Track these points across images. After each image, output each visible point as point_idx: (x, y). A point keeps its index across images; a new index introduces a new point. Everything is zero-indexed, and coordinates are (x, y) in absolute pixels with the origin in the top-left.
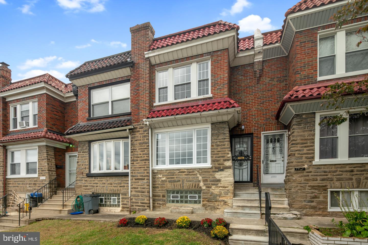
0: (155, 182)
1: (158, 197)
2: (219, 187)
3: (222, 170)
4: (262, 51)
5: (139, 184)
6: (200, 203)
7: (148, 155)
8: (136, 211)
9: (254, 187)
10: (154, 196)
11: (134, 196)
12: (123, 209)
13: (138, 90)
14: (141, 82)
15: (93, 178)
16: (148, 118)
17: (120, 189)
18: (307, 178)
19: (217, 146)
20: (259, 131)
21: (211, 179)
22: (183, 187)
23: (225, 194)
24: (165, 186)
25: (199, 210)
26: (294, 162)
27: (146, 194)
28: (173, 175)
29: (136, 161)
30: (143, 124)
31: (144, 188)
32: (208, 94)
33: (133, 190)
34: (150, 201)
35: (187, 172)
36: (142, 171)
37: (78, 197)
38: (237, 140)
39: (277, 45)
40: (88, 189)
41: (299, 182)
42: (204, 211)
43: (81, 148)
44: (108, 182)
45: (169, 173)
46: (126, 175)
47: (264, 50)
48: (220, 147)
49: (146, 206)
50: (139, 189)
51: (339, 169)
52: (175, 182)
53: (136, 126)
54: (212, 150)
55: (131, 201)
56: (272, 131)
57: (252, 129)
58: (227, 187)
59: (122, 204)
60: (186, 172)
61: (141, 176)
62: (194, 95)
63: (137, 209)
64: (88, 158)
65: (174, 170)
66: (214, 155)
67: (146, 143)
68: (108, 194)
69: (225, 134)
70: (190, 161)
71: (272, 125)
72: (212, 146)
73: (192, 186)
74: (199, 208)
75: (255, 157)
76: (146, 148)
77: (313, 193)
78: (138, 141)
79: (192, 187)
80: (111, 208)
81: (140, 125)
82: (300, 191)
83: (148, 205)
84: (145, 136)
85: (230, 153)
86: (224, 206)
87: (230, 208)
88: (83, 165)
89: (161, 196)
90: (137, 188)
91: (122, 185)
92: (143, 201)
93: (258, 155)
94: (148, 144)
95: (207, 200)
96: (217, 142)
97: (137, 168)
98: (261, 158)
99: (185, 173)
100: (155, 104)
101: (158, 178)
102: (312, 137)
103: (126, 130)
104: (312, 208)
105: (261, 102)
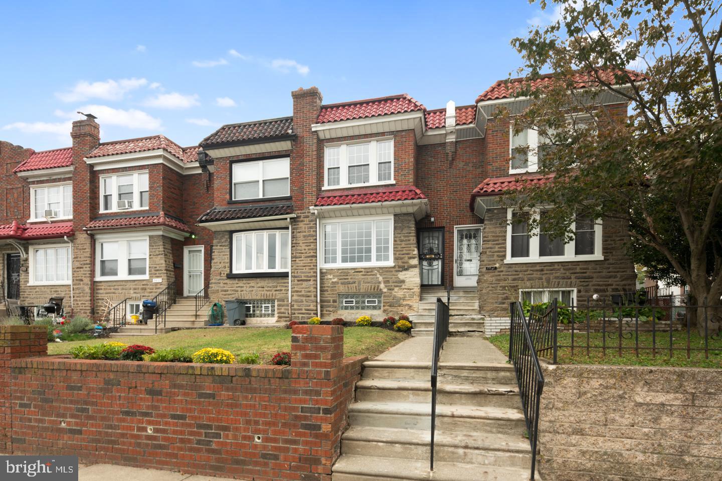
0: (324, 284)
1: (328, 302)
2: (404, 289)
3: (406, 270)
4: (454, 131)
5: (303, 286)
6: (380, 308)
7: (315, 251)
9: (442, 290)
10: (321, 301)
11: (296, 301)
12: (279, 319)
13: (302, 170)
14: (306, 160)
15: (237, 280)
16: (316, 205)
17: (276, 294)
18: (499, 278)
19: (401, 241)
20: (452, 225)
21: (394, 279)
22: (359, 289)
23: (410, 298)
24: (336, 288)
25: (379, 316)
26: (486, 261)
27: (313, 298)
28: (347, 275)
29: (300, 258)
30: (309, 212)
31: (309, 292)
32: (390, 180)
33: (295, 294)
34: (317, 307)
35: (365, 271)
36: (307, 270)
37: (215, 305)
40: (229, 295)
41: (491, 283)
44: (259, 285)
45: (341, 273)
46: (285, 275)
47: (457, 130)
48: (405, 242)
49: (312, 313)
50: (303, 293)
51: (530, 268)
52: (350, 284)
53: (299, 215)
54: (395, 246)
55: (292, 308)
56: (466, 224)
57: (444, 222)
58: (412, 289)
59: (278, 313)
60: (363, 272)
61: (305, 276)
62: (373, 181)
63: (300, 317)
64: (228, 253)
65: (348, 269)
66: (398, 252)
67: (313, 236)
68: (258, 300)
69: (410, 227)
70: (369, 259)
71: (466, 218)
72: (395, 241)
73: (371, 288)
74: (379, 314)
75: (447, 255)
76: (312, 242)
77: (504, 294)
78: (301, 234)
80: (262, 319)
81: (305, 213)
82: (491, 292)
83: (315, 312)
84: (311, 228)
85: (416, 249)
86: (409, 311)
87: (416, 313)
88: (220, 263)
89: (331, 301)
90: (301, 292)
91: (278, 288)
92: (308, 308)
93: (451, 253)
94: (315, 238)
95: (388, 304)
96: (401, 237)
97: (300, 266)
98: (453, 257)
99: (361, 273)
100: (323, 189)
101: (327, 279)
102: (503, 234)
103: (286, 219)
104: (503, 310)
105: (454, 189)
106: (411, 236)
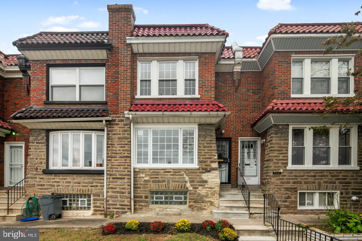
0: (136, 182)
1: (140, 198)
2: (206, 188)
3: (209, 171)
4: (241, 62)
5: (118, 183)
6: (186, 204)
7: (129, 152)
8: (114, 215)
9: (232, 188)
10: (135, 197)
11: (111, 197)
12: (95, 212)
13: (117, 78)
14: (121, 69)
15: (53, 175)
16: (130, 110)
17: (92, 190)
18: (282, 181)
19: (204, 147)
20: (237, 136)
21: (198, 179)
22: (169, 187)
23: (211, 195)
24: (148, 186)
25: (185, 211)
26: (272, 167)
27: (127, 195)
28: (158, 175)
29: (114, 158)
30: (123, 117)
31: (124, 189)
32: (195, 94)
33: (110, 190)
34: (131, 202)
35: (173, 172)
36: (122, 169)
37: (30, 199)
39: (254, 59)
40: (45, 189)
41: (276, 185)
42: (191, 212)
43: (34, 138)
44: (75, 181)
45: (153, 172)
46: (101, 173)
47: (243, 62)
48: (207, 148)
49: (126, 208)
50: (118, 190)
51: (306, 174)
52: (160, 182)
53: (115, 118)
54: (200, 151)
55: (108, 203)
56: (247, 137)
57: (231, 134)
58: (214, 188)
59: (94, 207)
60: (172, 172)
61: (120, 175)
62: (181, 93)
63: (115, 212)
64: (45, 150)
65: (158, 169)
66: (201, 156)
67: (127, 139)
68: (74, 195)
69: (212, 136)
70: (176, 161)
71: (248, 132)
72: (199, 147)
73: (179, 186)
74: (185, 209)
75: (233, 160)
76: (127, 144)
77: (286, 194)
78: (116, 136)
79: (178, 188)
80: (78, 211)
81: (120, 117)
82: (276, 192)
83: (130, 207)
84: (125, 131)
85: (216, 154)
86: (211, 207)
87: (217, 208)
88: (37, 159)
89: (144, 197)
90: (115, 188)
91: (94, 184)
92: (122, 203)
93: (236, 159)
94: (129, 140)
95: (194, 200)
96: (204, 144)
97: (115, 165)
98: (238, 162)
99: (170, 173)
100: (136, 97)
101: (140, 178)
102: (286, 146)
103: (102, 121)
104: (285, 207)
105: (238, 109)
106: (213, 143)
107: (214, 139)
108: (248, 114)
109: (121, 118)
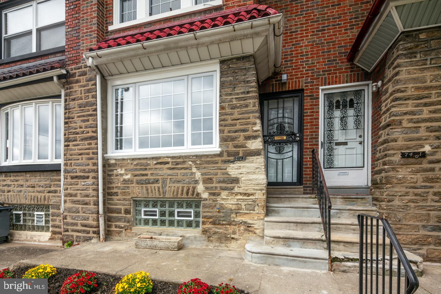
0: (111, 183)
1: (118, 213)
2: (237, 194)
3: (242, 159)
5: (79, 187)
6: (197, 226)
7: (94, 129)
8: (72, 242)
9: (304, 194)
10: (107, 210)
11: (69, 210)
12: (53, 235)
15: (4, 175)
16: (91, 50)
17: (49, 197)
18: (430, 175)
19: (232, 108)
20: (315, 85)
21: (220, 176)
22: (164, 193)
23: (247, 210)
24: (130, 190)
25: (195, 240)
26: (400, 139)
27: (92, 207)
28: (146, 169)
29: (74, 141)
30: (86, 67)
31: (87, 196)
33: (68, 198)
34: (98, 221)
35: (172, 162)
36: (84, 160)
38: (273, 103)
41: (412, 185)
42: (206, 243)
44: (28, 183)
45: (137, 165)
48: (239, 110)
49: (91, 232)
50: (79, 198)
52: (149, 183)
53: (74, 71)
54: (222, 117)
55: (65, 221)
56: (340, 83)
57: (302, 81)
58: (252, 194)
59: (53, 226)
60: (170, 163)
61: (81, 171)
62: (188, 4)
63: (75, 237)
65: (146, 158)
66: (226, 128)
67: (92, 105)
68: (28, 205)
69: (248, 82)
71: (340, 73)
72: (222, 108)
73: (183, 191)
74: (195, 237)
75: (308, 136)
76: (91, 115)
78: (76, 102)
79: (182, 193)
80: (34, 233)
81: (81, 68)
83: (96, 229)
84: (89, 91)
85: (258, 121)
86: (246, 235)
87: (259, 239)
89: (123, 212)
90: (75, 195)
91: (53, 189)
92: (85, 222)
93: (314, 132)
94: (94, 107)
95: (211, 220)
96: (231, 101)
97: (75, 155)
98: (318, 138)
99: (167, 166)
100: (110, 28)
101: (117, 175)
104: (440, 244)
105: (318, 28)
106: (250, 98)
107: (252, 87)
108: (340, 34)
109: (83, 69)
